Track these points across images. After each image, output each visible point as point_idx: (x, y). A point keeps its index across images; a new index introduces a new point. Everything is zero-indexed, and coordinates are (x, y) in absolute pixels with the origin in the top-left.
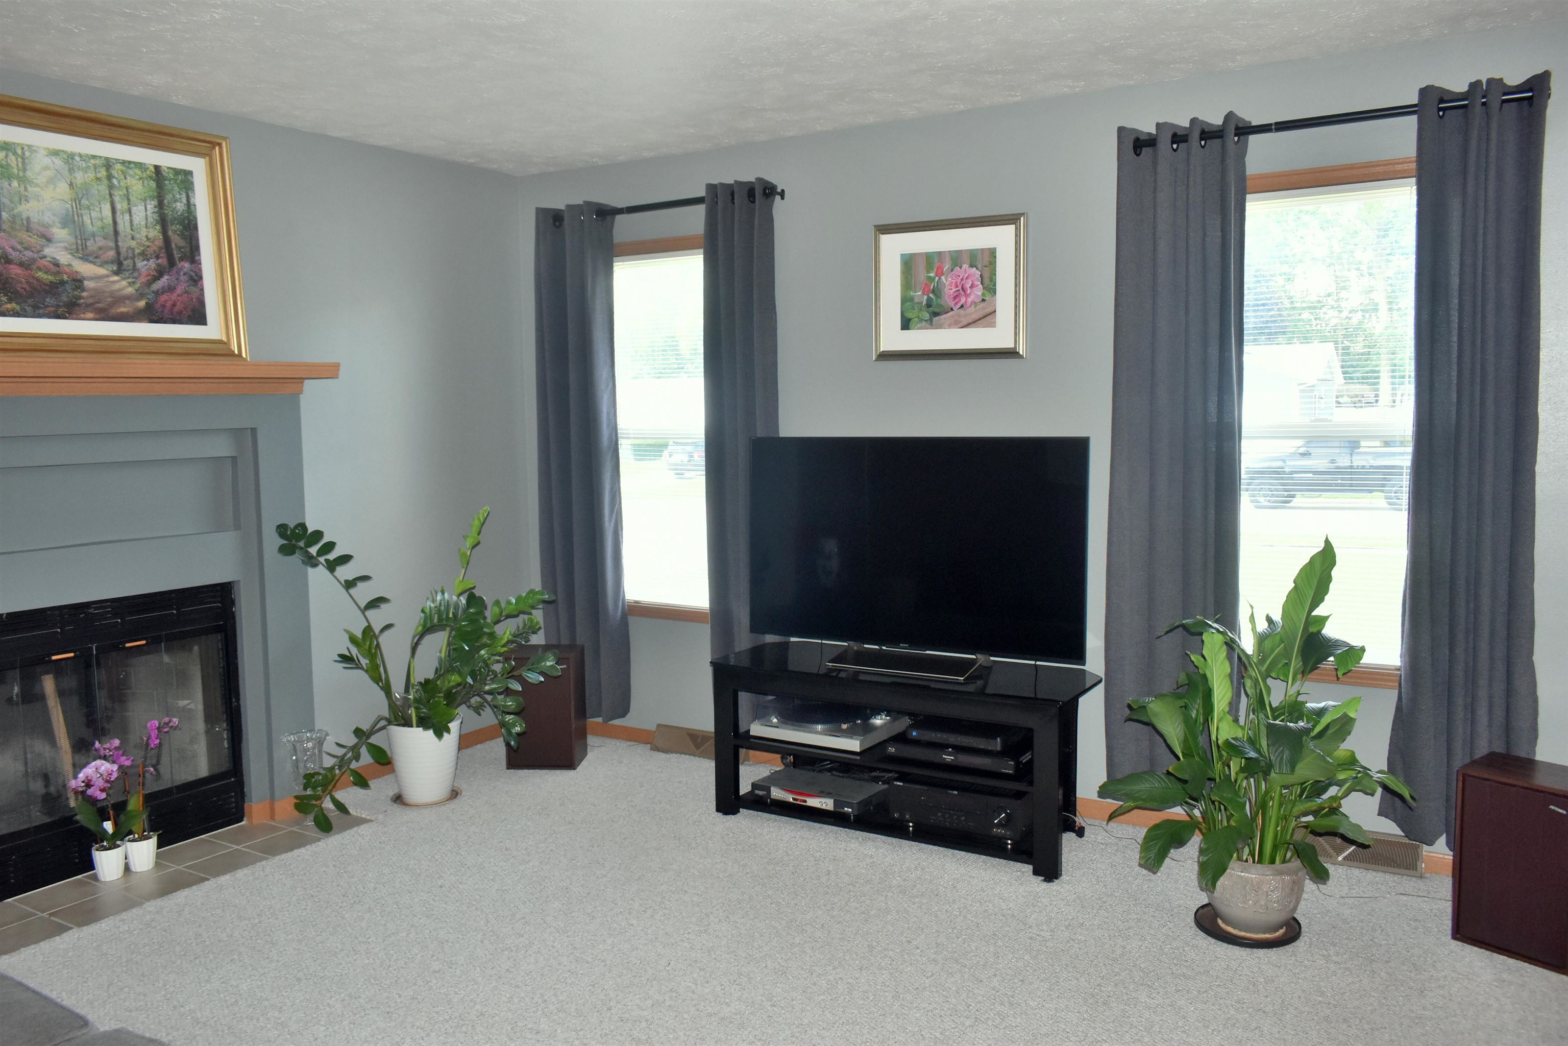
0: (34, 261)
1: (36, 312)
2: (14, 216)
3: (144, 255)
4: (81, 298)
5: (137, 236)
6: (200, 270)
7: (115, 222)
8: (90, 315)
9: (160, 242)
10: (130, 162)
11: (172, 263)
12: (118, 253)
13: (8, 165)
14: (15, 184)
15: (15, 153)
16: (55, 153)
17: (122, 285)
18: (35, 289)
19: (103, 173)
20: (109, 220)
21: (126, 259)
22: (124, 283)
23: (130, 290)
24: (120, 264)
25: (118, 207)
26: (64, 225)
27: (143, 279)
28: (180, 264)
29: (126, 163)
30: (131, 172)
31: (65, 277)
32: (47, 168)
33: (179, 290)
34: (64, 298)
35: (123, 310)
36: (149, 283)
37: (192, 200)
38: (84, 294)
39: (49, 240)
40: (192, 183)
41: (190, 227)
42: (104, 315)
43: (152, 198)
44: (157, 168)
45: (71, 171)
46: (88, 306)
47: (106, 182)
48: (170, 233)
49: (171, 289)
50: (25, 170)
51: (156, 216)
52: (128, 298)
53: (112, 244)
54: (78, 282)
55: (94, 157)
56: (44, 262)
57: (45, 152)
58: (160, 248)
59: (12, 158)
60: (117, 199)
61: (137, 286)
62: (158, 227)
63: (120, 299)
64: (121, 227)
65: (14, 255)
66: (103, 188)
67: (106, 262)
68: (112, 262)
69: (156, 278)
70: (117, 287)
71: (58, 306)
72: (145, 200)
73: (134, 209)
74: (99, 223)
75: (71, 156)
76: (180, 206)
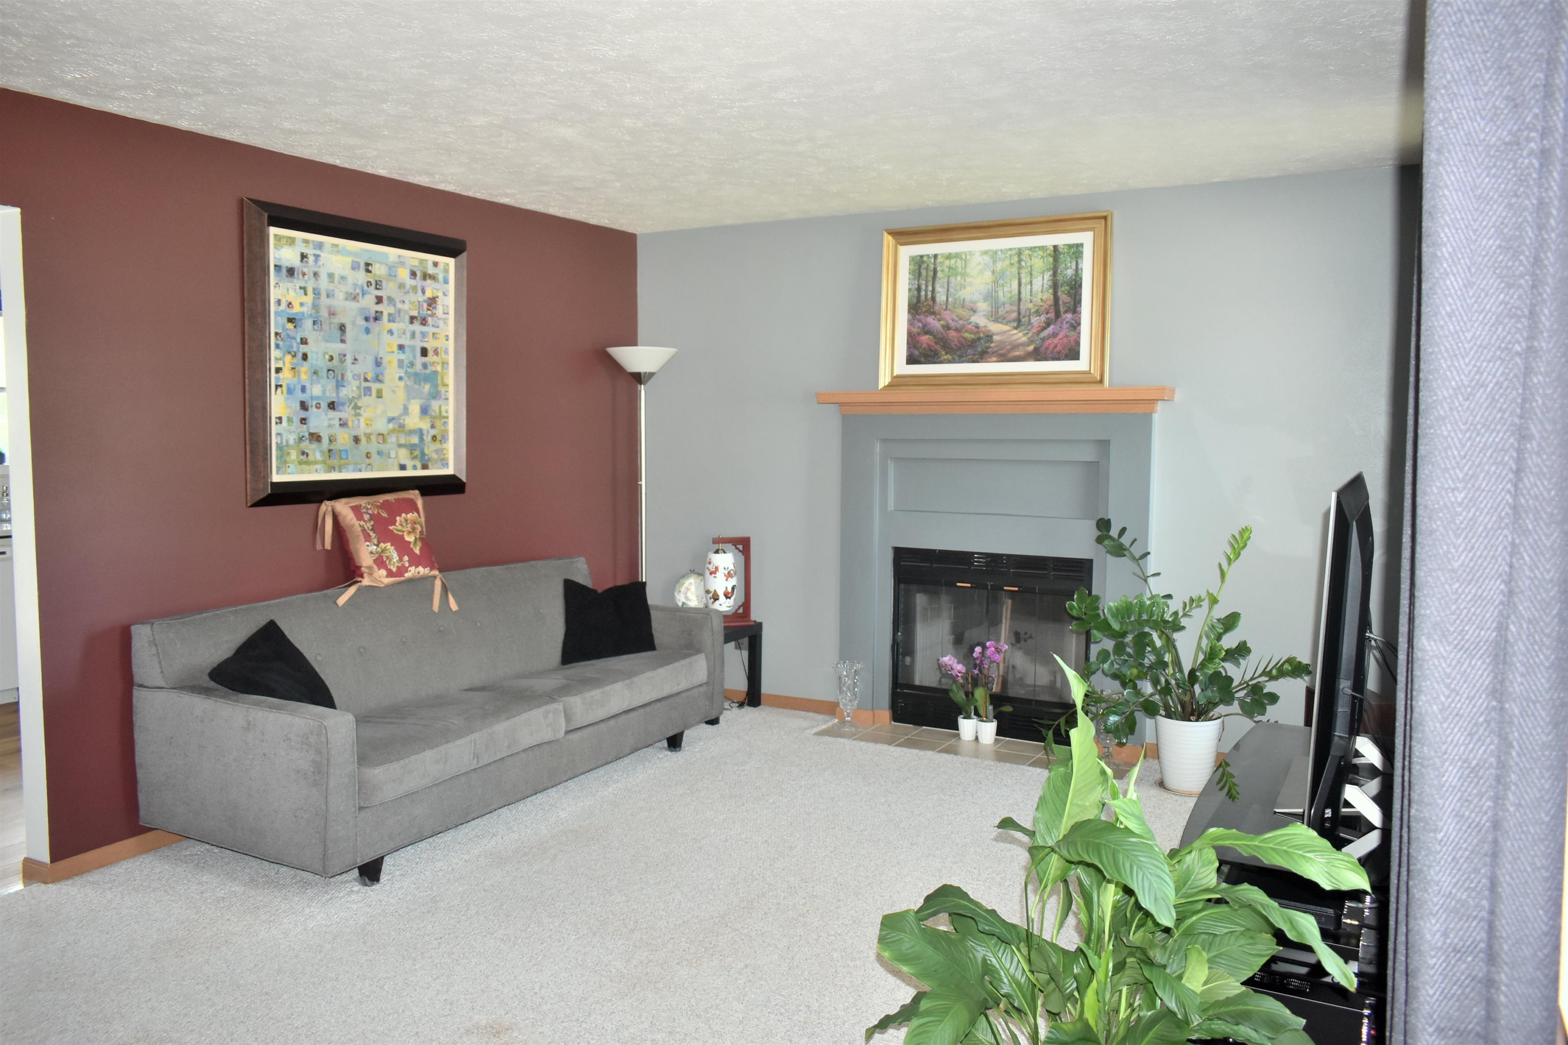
0: (963, 326)
1: (961, 359)
2: (956, 300)
3: (1038, 313)
4: (990, 347)
5: (1034, 299)
6: (1080, 318)
7: (1020, 292)
8: (995, 359)
9: (1051, 302)
10: (1035, 247)
11: (1058, 315)
12: (1019, 314)
13: (957, 267)
14: (959, 278)
15: (961, 259)
16: (986, 253)
17: (1019, 336)
18: (962, 344)
19: (1016, 259)
20: (1016, 292)
21: (1024, 317)
22: (1021, 334)
23: (1024, 339)
24: (1019, 321)
25: (1023, 281)
26: (985, 300)
27: (1034, 330)
28: (1064, 316)
29: (1032, 249)
30: (1035, 254)
31: (982, 335)
32: (979, 264)
33: (1060, 336)
34: (979, 349)
35: (1017, 353)
36: (1039, 332)
37: (1080, 266)
38: (992, 345)
39: (975, 311)
40: (1082, 253)
41: (1075, 286)
42: (1004, 358)
43: (1048, 270)
44: (1055, 247)
45: (994, 262)
46: (993, 353)
47: (1017, 265)
48: (1059, 293)
49: (1054, 335)
50: (965, 268)
51: (1050, 283)
52: (1023, 345)
53: (1016, 308)
54: (989, 337)
55: (1011, 249)
56: (970, 326)
57: (978, 254)
58: (1050, 306)
59: (959, 261)
60: (1023, 275)
61: (1029, 335)
62: (1051, 291)
63: (1015, 347)
64: (1023, 295)
65: (952, 324)
66: (1015, 270)
67: (1010, 322)
68: (1014, 321)
69: (1044, 328)
70: (1015, 338)
71: (974, 355)
72: (1043, 273)
73: (1034, 281)
74: (1009, 295)
75: (995, 252)
76: (1070, 272)
